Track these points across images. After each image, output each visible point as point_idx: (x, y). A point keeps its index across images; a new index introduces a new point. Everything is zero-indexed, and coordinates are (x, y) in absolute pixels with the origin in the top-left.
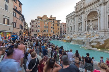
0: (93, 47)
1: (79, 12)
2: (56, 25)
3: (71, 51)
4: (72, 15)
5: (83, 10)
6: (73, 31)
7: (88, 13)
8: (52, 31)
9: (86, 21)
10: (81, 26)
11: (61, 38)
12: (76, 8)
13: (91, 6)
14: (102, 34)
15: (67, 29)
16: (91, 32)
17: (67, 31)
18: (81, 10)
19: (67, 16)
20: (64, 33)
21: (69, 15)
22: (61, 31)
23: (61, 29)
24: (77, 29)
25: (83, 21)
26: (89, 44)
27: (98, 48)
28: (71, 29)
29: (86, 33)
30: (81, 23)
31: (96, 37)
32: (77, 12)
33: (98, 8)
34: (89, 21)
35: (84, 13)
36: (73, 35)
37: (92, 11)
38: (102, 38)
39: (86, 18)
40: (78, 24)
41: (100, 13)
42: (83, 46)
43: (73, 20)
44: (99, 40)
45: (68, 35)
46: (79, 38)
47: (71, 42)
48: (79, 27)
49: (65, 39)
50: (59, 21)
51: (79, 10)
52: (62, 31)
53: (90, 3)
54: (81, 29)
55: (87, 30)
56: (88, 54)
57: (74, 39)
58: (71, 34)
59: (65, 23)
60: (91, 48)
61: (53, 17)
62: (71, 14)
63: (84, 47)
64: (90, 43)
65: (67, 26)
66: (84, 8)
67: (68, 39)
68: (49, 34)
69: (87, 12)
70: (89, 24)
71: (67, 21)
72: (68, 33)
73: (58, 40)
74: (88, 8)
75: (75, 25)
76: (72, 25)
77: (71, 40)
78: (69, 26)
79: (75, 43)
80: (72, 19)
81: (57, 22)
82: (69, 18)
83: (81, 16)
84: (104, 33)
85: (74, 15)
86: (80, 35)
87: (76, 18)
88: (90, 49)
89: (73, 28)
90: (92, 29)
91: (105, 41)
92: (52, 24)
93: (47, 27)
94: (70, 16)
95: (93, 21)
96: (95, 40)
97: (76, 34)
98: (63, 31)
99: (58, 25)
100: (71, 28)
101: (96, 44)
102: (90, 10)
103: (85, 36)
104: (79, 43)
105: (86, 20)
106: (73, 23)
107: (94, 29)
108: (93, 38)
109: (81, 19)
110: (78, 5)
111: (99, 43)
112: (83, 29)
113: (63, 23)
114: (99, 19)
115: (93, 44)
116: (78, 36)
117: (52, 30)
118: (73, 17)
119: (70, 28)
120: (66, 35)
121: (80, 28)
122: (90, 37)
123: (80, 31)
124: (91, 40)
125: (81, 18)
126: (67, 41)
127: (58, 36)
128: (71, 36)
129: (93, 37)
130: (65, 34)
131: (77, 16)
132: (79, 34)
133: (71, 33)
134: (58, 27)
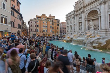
0: (94, 47)
1: (79, 11)
2: (55, 25)
4: (72, 14)
5: (82, 9)
6: (73, 30)
7: (88, 13)
8: (51, 31)
9: (86, 21)
10: (81, 25)
11: (60, 38)
13: (92, 5)
14: (103, 34)
15: (67, 28)
16: (92, 31)
17: (67, 31)
18: (80, 9)
19: (66, 15)
20: (64, 33)
21: (69, 14)
22: (61, 31)
23: (61, 28)
24: (77, 29)
25: (83, 20)
26: (90, 44)
27: (99, 49)
28: (71, 29)
29: (87, 33)
30: (81, 22)
31: (97, 37)
32: (76, 11)
33: (99, 7)
34: (89, 21)
35: (84, 12)
37: (92, 10)
38: (103, 39)
39: (86, 17)
40: (78, 24)
41: (100, 12)
42: (84, 46)
43: (73, 20)
44: (100, 41)
45: (68, 35)
46: (79, 38)
47: (71, 42)
48: (79, 26)
49: (65, 39)
50: (58, 21)
51: (78, 9)
52: (62, 31)
53: (90, 2)
54: (81, 29)
55: (88, 30)
56: (89, 56)
57: (74, 39)
58: (71, 34)
59: (65, 23)
60: (92, 48)
61: (52, 16)
62: (71, 13)
63: (85, 48)
64: (91, 43)
65: (67, 26)
66: (84, 7)
67: (68, 39)
68: (48, 34)
69: (87, 11)
70: (90, 24)
71: (66, 21)
72: (68, 33)
73: (58, 40)
74: (88, 7)
75: (75, 25)
76: (72, 25)
77: (71, 41)
78: (68, 26)
79: (75, 44)
80: (71, 19)
81: (56, 22)
82: (69, 18)
83: (81, 15)
84: (105, 33)
85: (74, 14)
86: (80, 35)
87: (76, 17)
88: (91, 50)
89: (73, 27)
90: (93, 28)
91: (107, 42)
92: (51, 23)
93: (46, 27)
94: (70, 15)
95: (93, 20)
96: (96, 41)
97: (76, 33)
98: (63, 31)
99: (58, 25)
101: (97, 44)
102: (91, 9)
103: (86, 36)
104: (80, 44)
105: (86, 19)
106: (73, 22)
107: (95, 29)
108: (94, 39)
109: (81, 18)
110: (78, 4)
111: (100, 44)
112: (83, 28)
113: (62, 23)
114: (99, 18)
115: (94, 45)
116: (78, 36)
117: (51, 29)
118: (72, 16)
119: (70, 28)
120: (66, 35)
121: (80, 28)
122: (91, 37)
123: (80, 31)
124: (92, 40)
125: (81, 17)
126: (67, 41)
127: (57, 36)
128: (72, 36)
129: (94, 37)
130: (65, 34)
131: (77, 15)
132: (79, 34)
133: (71, 33)
134: (57, 27)
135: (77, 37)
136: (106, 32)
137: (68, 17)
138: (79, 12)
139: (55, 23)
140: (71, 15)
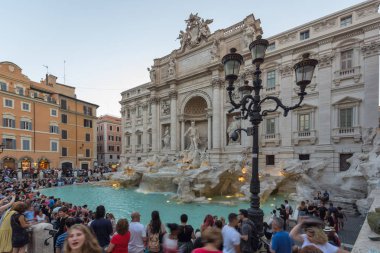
0: (197, 194)
1: (164, 91)
2: (74, 124)
3: (136, 218)
4: (142, 93)
5: (173, 86)
6: (145, 147)
7: (186, 101)
8: (54, 145)
9: (180, 122)
10: (169, 133)
11: (99, 175)
12: (153, 73)
13: (195, 82)
14: (215, 159)
15: (124, 140)
16: (192, 153)
17: (123, 149)
18: (167, 85)
19: (123, 94)
20: (115, 156)
21: (133, 91)
22: (100, 149)
23: (100, 138)
24: (156, 144)
25: (173, 121)
26: (187, 188)
27: (207, 197)
28: (140, 142)
29: (182, 157)
30: (169, 125)
31: (204, 167)
32: (156, 88)
33: (208, 91)
34: (188, 123)
35: (175, 95)
36: (145, 161)
37: (194, 95)
38: (215, 171)
39: (182, 112)
40: (160, 128)
41: (211, 105)
42: (173, 195)
43: (144, 113)
44: (210, 176)
45: (127, 162)
46: (163, 172)
47: (137, 186)
48: (164, 136)
49: (116, 175)
50: (90, 108)
51: (162, 82)
52: (106, 148)
53: (191, 73)
54: (169, 145)
55: (186, 148)
57: (148, 174)
58: (139, 159)
59: (118, 120)
60: (192, 197)
62: (138, 89)
63: (177, 198)
64: (192, 184)
65: (124, 131)
66: (178, 82)
67: (126, 177)
68: (36, 158)
69: (184, 96)
70: (190, 132)
71: (123, 113)
72: (128, 155)
73: (86, 181)
74: (188, 84)
75: (150, 130)
76: (141, 129)
77: (137, 181)
78: (130, 131)
79: (150, 189)
80: (141, 109)
81: (80, 110)
82: (132, 104)
83: (168, 102)
84: (218, 156)
85: (148, 96)
86: (166, 163)
87: (153, 106)
88: (191, 202)
89: (145, 138)
90: (196, 145)
91: (221, 177)
92: (54, 113)
93: (24, 125)
94: (136, 95)
95: (197, 123)
96: (202, 177)
97: (154, 158)
98: (111, 148)
99: (88, 123)
100: (140, 138)
101: (203, 186)
102: (192, 92)
103: (179, 166)
104: (162, 189)
105: (182, 118)
107: (200, 146)
108: (199, 171)
109: (169, 113)
110: (160, 66)
111: (209, 183)
112: (173, 143)
113: (107, 119)
114: (209, 120)
115: (198, 187)
116: (160, 164)
117: (56, 138)
118: (144, 101)
119: (134, 139)
120: (120, 161)
121: (166, 140)
122: (191, 168)
123: (166, 151)
124: (193, 176)
125: (169, 109)
126: (125, 185)
127: (85, 166)
128: (139, 167)
129: (198, 167)
130: (118, 157)
131: (157, 101)
132: (163, 158)
133: (139, 155)
134: (87, 130)
135: (157, 169)
136: (221, 154)
137: (130, 101)
138: (164, 93)
139: (77, 114)
140: (141, 98)
